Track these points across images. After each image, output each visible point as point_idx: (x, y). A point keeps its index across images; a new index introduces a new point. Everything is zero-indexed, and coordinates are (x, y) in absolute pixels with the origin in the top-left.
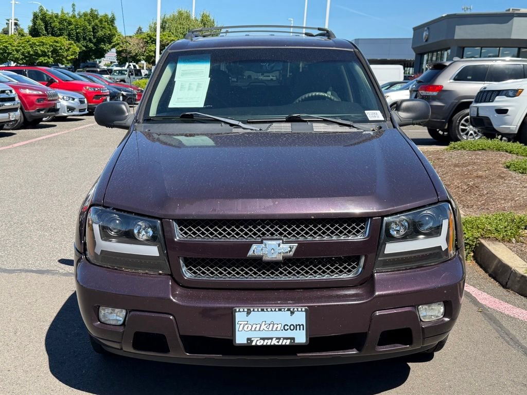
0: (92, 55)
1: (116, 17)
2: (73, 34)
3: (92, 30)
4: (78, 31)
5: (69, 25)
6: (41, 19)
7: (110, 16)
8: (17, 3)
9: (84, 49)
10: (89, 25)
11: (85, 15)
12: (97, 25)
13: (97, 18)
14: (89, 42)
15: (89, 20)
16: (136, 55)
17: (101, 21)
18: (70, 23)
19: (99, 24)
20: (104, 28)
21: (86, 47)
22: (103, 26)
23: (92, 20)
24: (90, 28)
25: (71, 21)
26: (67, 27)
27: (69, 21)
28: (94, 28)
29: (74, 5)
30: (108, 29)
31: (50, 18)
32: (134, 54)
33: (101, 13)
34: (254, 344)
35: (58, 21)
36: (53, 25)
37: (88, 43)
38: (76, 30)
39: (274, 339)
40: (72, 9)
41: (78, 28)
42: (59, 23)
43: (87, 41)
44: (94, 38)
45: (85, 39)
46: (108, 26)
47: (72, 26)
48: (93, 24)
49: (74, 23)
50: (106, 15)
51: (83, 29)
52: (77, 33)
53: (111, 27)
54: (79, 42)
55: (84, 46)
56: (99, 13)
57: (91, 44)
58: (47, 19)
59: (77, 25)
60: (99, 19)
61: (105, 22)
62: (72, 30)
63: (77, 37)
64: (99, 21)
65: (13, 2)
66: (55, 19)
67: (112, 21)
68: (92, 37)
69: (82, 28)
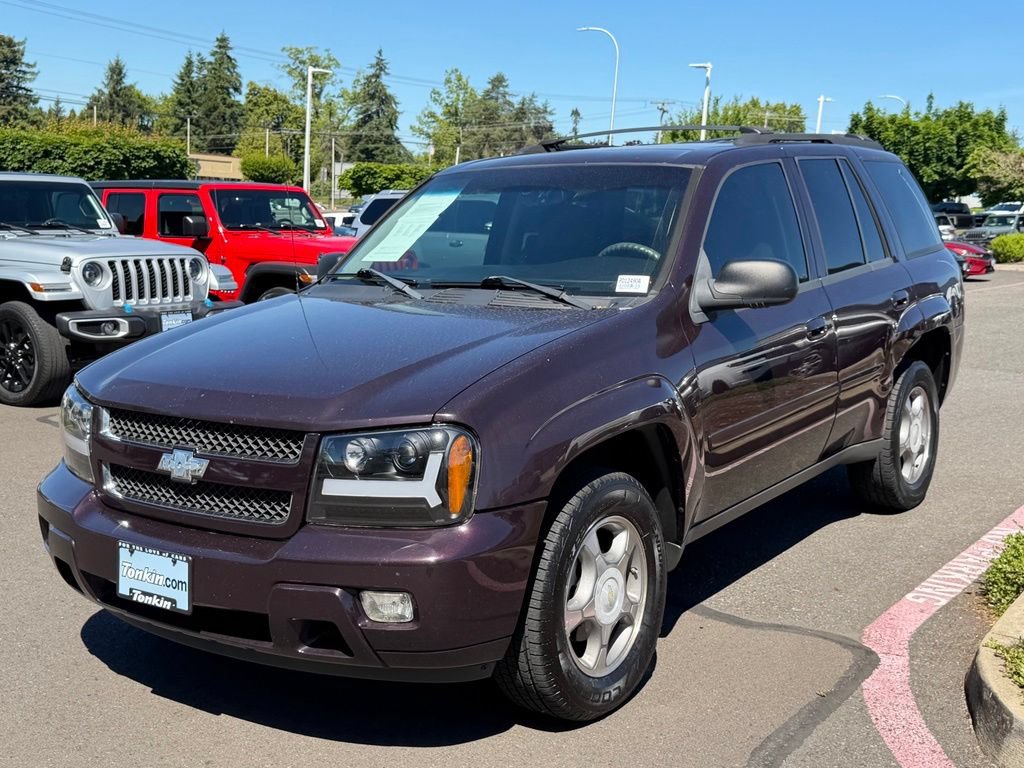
0: (950, 189)
1: (1008, 115)
2: (917, 151)
3: (955, 142)
4: (927, 145)
5: (913, 136)
6: (864, 128)
7: (996, 114)
8: (828, 99)
9: (936, 177)
10: (952, 133)
11: (947, 114)
12: (966, 133)
13: (970, 118)
14: (946, 166)
15: (953, 123)
16: (1010, 186)
17: (975, 125)
18: (915, 131)
19: (970, 130)
20: (979, 137)
21: (941, 174)
22: (978, 133)
23: (958, 123)
24: (952, 138)
25: (918, 128)
26: (909, 138)
27: (914, 127)
28: (959, 139)
29: (931, 97)
30: (988, 139)
31: (880, 124)
32: (1006, 184)
33: (978, 110)
34: (135, 599)
35: (895, 128)
36: (882, 136)
37: (946, 168)
38: (925, 143)
39: (155, 597)
40: (927, 104)
41: (930, 139)
42: (895, 131)
43: (944, 164)
44: (958, 157)
45: (939, 159)
46: (990, 133)
47: (918, 137)
48: (959, 130)
49: (923, 131)
50: (989, 112)
51: (938, 142)
52: (926, 149)
53: (995, 134)
54: (928, 165)
55: (936, 172)
56: (975, 110)
57: (951, 169)
58: (875, 125)
59: (928, 134)
60: (972, 121)
61: (985, 125)
62: (917, 144)
63: (926, 156)
64: (971, 125)
65: (822, 99)
66: (889, 125)
67: (1000, 122)
68: (954, 155)
69: (937, 140)
